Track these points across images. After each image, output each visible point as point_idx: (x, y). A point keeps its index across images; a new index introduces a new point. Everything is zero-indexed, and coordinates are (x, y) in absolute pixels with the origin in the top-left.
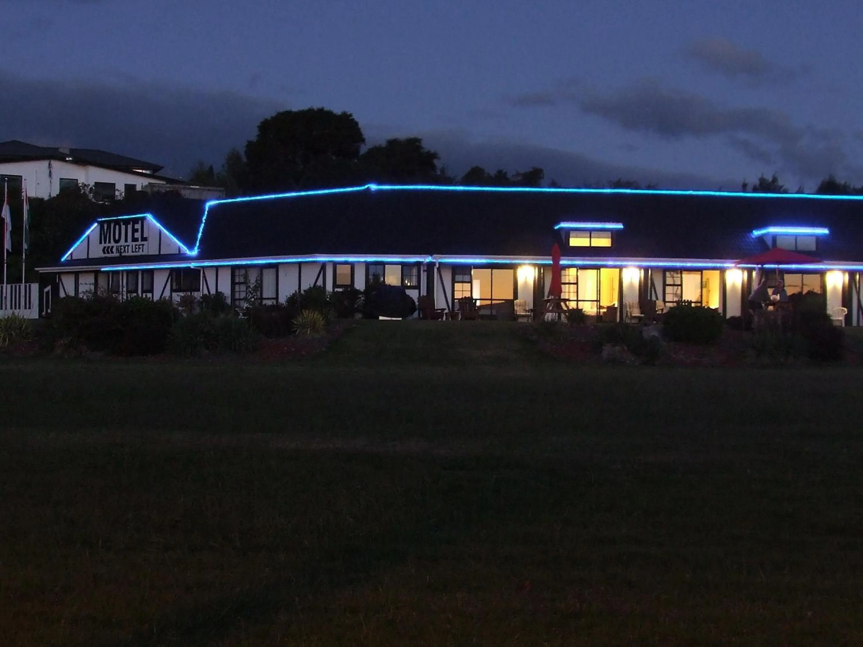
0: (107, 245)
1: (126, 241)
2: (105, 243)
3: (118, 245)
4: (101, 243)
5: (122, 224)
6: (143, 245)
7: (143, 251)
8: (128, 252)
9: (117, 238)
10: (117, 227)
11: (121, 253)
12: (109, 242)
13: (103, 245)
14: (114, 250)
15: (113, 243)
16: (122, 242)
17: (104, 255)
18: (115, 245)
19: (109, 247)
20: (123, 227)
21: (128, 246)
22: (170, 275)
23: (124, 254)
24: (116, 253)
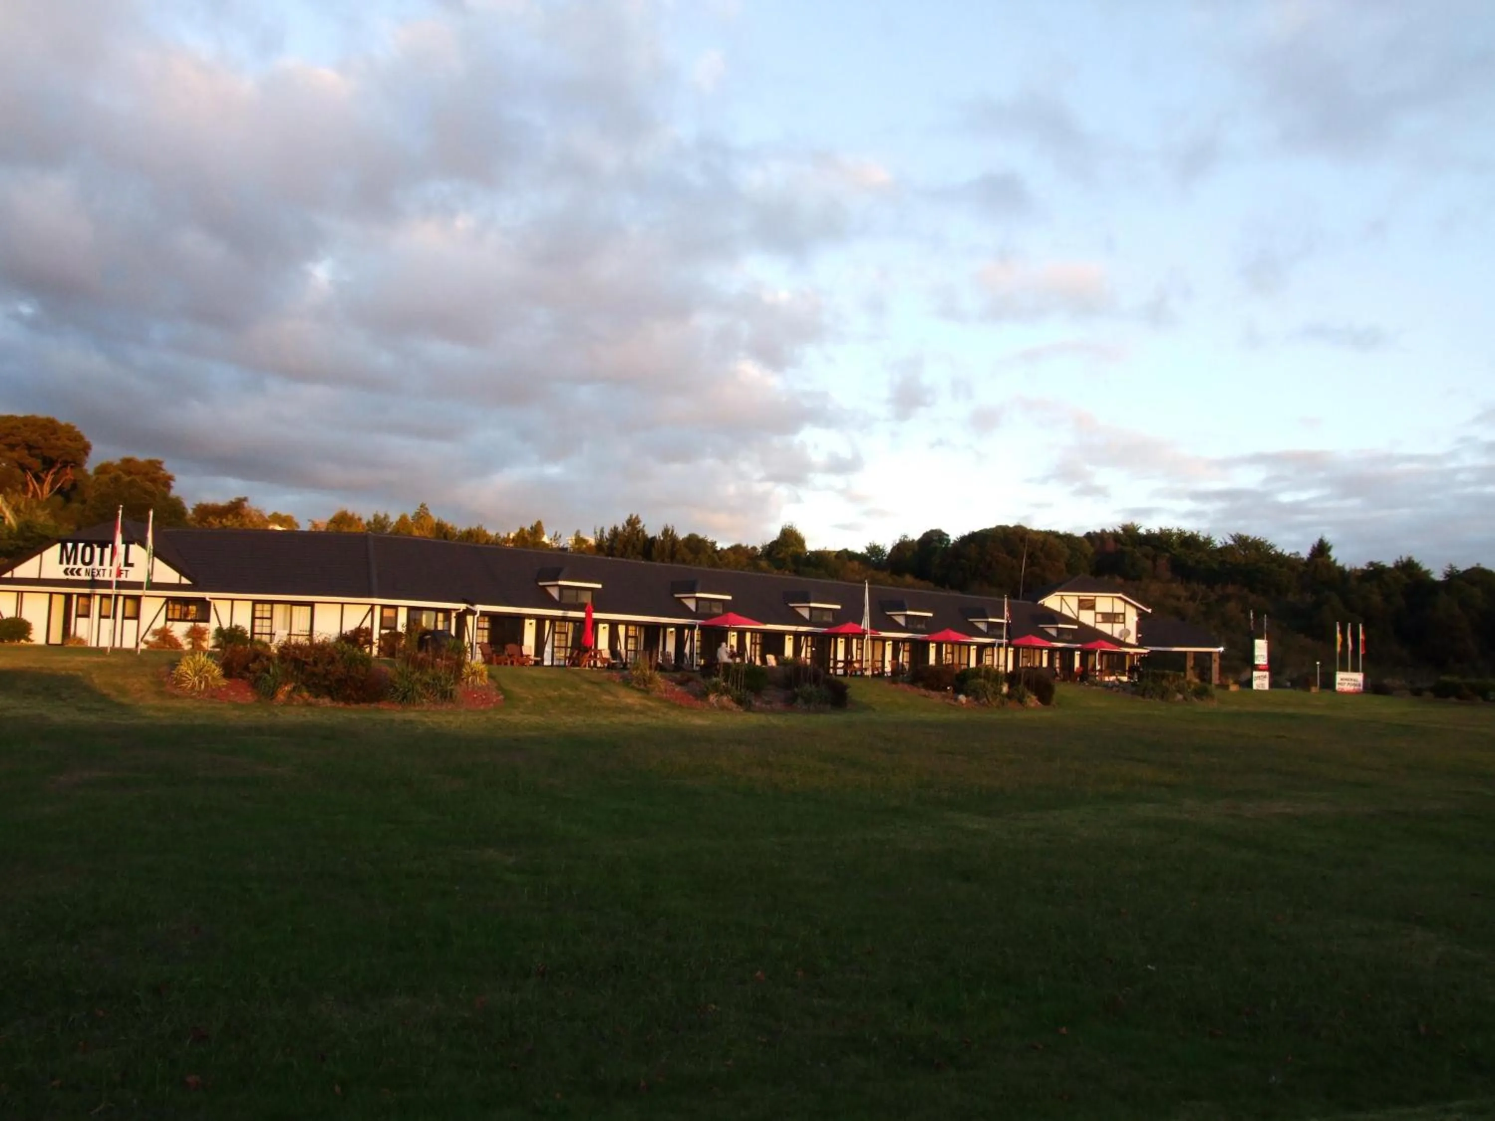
0: (71, 566)
1: (101, 563)
2: (68, 563)
3: (88, 567)
4: (61, 562)
5: (95, 546)
6: (127, 571)
7: (126, 576)
8: (104, 575)
9: (87, 559)
10: (88, 550)
11: (93, 576)
12: (75, 563)
13: (65, 566)
14: (83, 572)
15: (80, 565)
16: (96, 563)
17: (65, 577)
18: (84, 568)
19: (73, 569)
20: (97, 551)
21: (104, 570)
22: (166, 602)
23: (97, 578)
24: (86, 575)
